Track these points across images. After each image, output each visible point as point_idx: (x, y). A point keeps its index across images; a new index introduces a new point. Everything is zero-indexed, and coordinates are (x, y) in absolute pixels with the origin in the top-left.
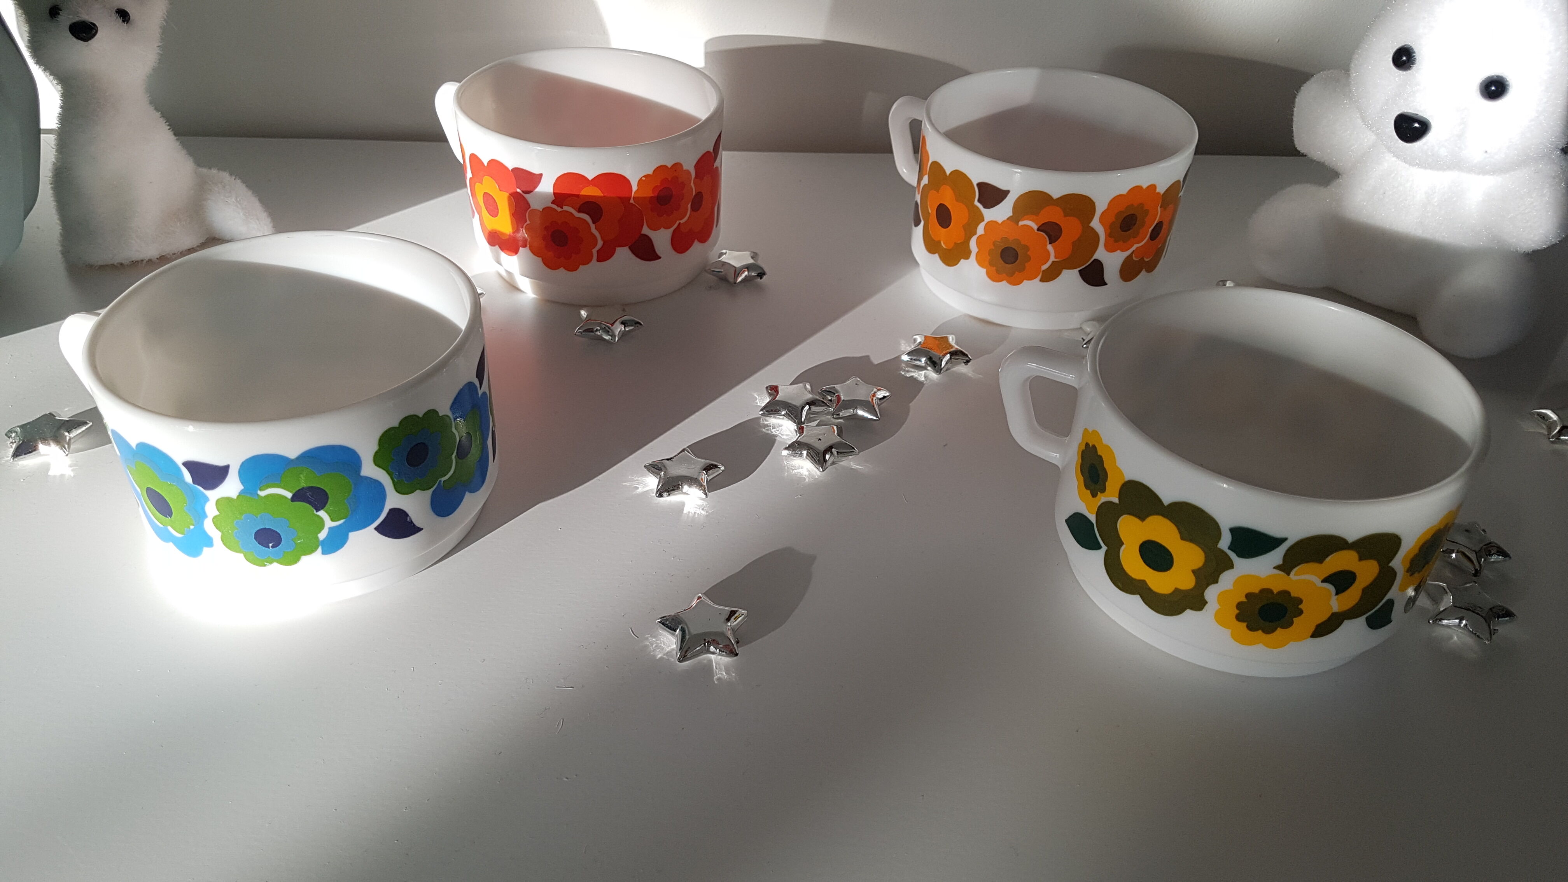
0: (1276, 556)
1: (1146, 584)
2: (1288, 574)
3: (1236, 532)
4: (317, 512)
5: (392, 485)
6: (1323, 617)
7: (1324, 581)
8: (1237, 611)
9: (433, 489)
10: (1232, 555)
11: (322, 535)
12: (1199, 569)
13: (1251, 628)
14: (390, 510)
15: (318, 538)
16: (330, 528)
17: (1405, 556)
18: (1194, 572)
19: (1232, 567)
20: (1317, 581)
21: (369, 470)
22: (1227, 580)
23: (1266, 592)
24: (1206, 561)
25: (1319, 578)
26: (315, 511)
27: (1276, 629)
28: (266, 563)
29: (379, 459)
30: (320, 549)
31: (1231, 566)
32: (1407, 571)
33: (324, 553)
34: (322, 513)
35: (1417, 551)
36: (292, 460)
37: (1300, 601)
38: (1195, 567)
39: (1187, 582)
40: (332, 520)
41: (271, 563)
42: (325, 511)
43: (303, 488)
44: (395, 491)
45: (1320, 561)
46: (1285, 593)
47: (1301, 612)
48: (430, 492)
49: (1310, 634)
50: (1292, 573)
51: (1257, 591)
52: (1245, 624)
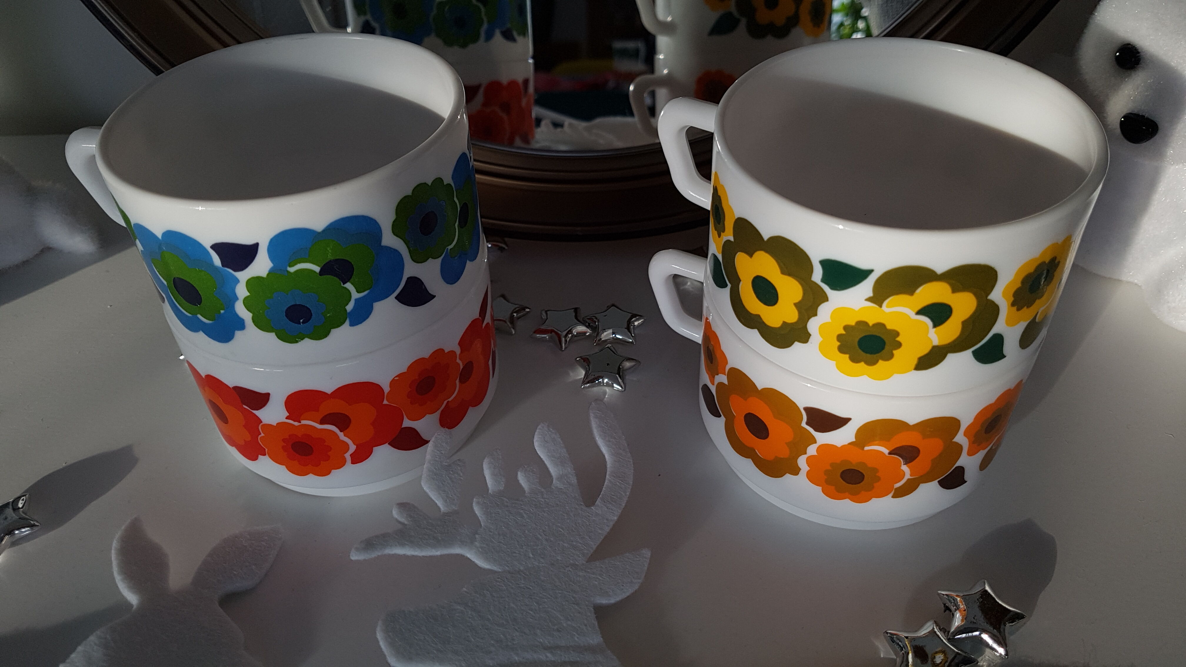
0: (866, 288)
1: (761, 318)
2: (881, 306)
3: (827, 264)
4: (344, 284)
5: (408, 254)
6: (925, 350)
7: (919, 313)
8: (839, 344)
9: (442, 257)
10: (826, 288)
11: (350, 307)
12: (800, 302)
13: (854, 359)
14: (408, 278)
15: (346, 310)
16: (356, 300)
17: (1008, 287)
18: (796, 305)
19: (827, 300)
20: (912, 314)
21: (389, 239)
22: (825, 311)
23: (861, 324)
24: (804, 294)
25: (913, 311)
26: (342, 284)
27: (877, 362)
28: (297, 340)
29: (396, 229)
30: (347, 322)
31: (825, 298)
32: (1013, 305)
33: (352, 325)
34: (349, 286)
35: (1019, 285)
36: (319, 233)
37: (897, 334)
38: (797, 301)
39: (792, 316)
40: (358, 292)
41: (302, 339)
42: (352, 284)
43: (330, 261)
44: (411, 260)
45: (911, 293)
46: (881, 326)
47: (899, 345)
48: (440, 259)
49: (913, 366)
50: (885, 304)
51: (853, 323)
52: (847, 356)
